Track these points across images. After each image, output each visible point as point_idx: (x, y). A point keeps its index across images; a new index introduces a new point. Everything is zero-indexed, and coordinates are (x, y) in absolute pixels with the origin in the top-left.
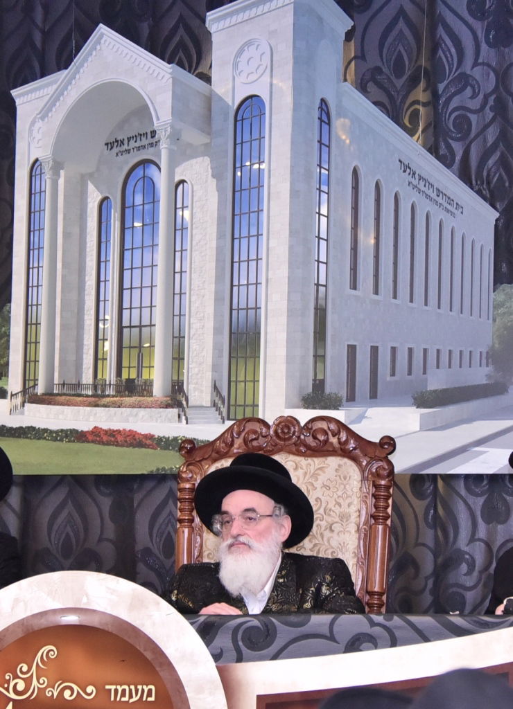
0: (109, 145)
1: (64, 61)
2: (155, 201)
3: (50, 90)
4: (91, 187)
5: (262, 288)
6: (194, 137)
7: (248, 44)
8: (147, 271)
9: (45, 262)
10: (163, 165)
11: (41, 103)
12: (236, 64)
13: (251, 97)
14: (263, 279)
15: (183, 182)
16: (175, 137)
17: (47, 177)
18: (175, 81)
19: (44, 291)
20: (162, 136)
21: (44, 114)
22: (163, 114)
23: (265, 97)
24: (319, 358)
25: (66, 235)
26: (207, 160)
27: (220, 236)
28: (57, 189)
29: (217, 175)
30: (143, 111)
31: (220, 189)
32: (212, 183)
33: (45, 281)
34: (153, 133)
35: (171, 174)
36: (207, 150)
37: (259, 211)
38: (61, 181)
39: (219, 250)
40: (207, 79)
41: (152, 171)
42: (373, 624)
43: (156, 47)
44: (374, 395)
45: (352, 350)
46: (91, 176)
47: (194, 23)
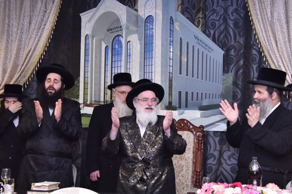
0: (108, 30)
1: (95, 6)
2: (121, 47)
3: (91, 14)
4: (103, 43)
5: (153, 74)
6: (133, 28)
9: (90, 65)
10: (124, 36)
11: (88, 18)
12: (145, 6)
13: (150, 16)
14: (153, 71)
15: (129, 41)
16: (127, 28)
17: (90, 39)
18: (127, 12)
19: (89, 74)
20: (123, 27)
21: (89, 21)
22: (124, 21)
23: (154, 16)
24: (170, 95)
25: (96, 57)
26: (137, 35)
27: (141, 58)
28: (93, 43)
29: (140, 39)
30: (118, 20)
31: (141, 44)
32: (138, 42)
33: (89, 71)
34: (121, 27)
35: (126, 39)
36: (136, 32)
37: (152, 50)
38: (94, 41)
39: (140, 62)
40: (137, 10)
41: (121, 38)
44: (186, 106)
45: (180, 92)
46: (103, 39)
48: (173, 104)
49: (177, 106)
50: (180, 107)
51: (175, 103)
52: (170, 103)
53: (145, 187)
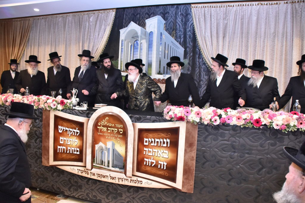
0: (132, 38)
1: (127, 26)
2: (138, 45)
3: (125, 30)
4: (130, 43)
5: (152, 58)
6: (143, 37)
7: (151, 24)
8: (137, 55)
9: (123, 53)
10: (139, 40)
11: (123, 32)
12: (149, 27)
13: (151, 32)
14: (152, 57)
15: (142, 43)
16: (141, 37)
17: (124, 42)
18: (141, 29)
19: (123, 57)
20: (139, 36)
21: (124, 33)
22: (139, 33)
23: (153, 31)
24: (160, 67)
25: (126, 50)
26: (145, 40)
27: (147, 50)
28: (125, 43)
29: (146, 42)
30: (137, 33)
31: (147, 44)
32: (146, 43)
33: (123, 56)
34: (138, 36)
35: (140, 42)
36: (145, 39)
37: (152, 47)
38: (126, 42)
39: (146, 52)
40: (146, 29)
41: (138, 41)
42: (157, 118)
43: (139, 25)
44: (167, 73)
45: (164, 67)
46: (130, 42)
47: (144, 22)
48: (161, 72)
49: (163, 73)
50: (164, 73)
51: (162, 71)
52: (160, 72)
53: (138, 109)
